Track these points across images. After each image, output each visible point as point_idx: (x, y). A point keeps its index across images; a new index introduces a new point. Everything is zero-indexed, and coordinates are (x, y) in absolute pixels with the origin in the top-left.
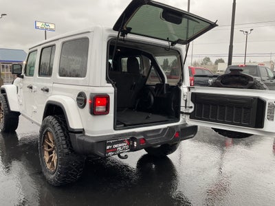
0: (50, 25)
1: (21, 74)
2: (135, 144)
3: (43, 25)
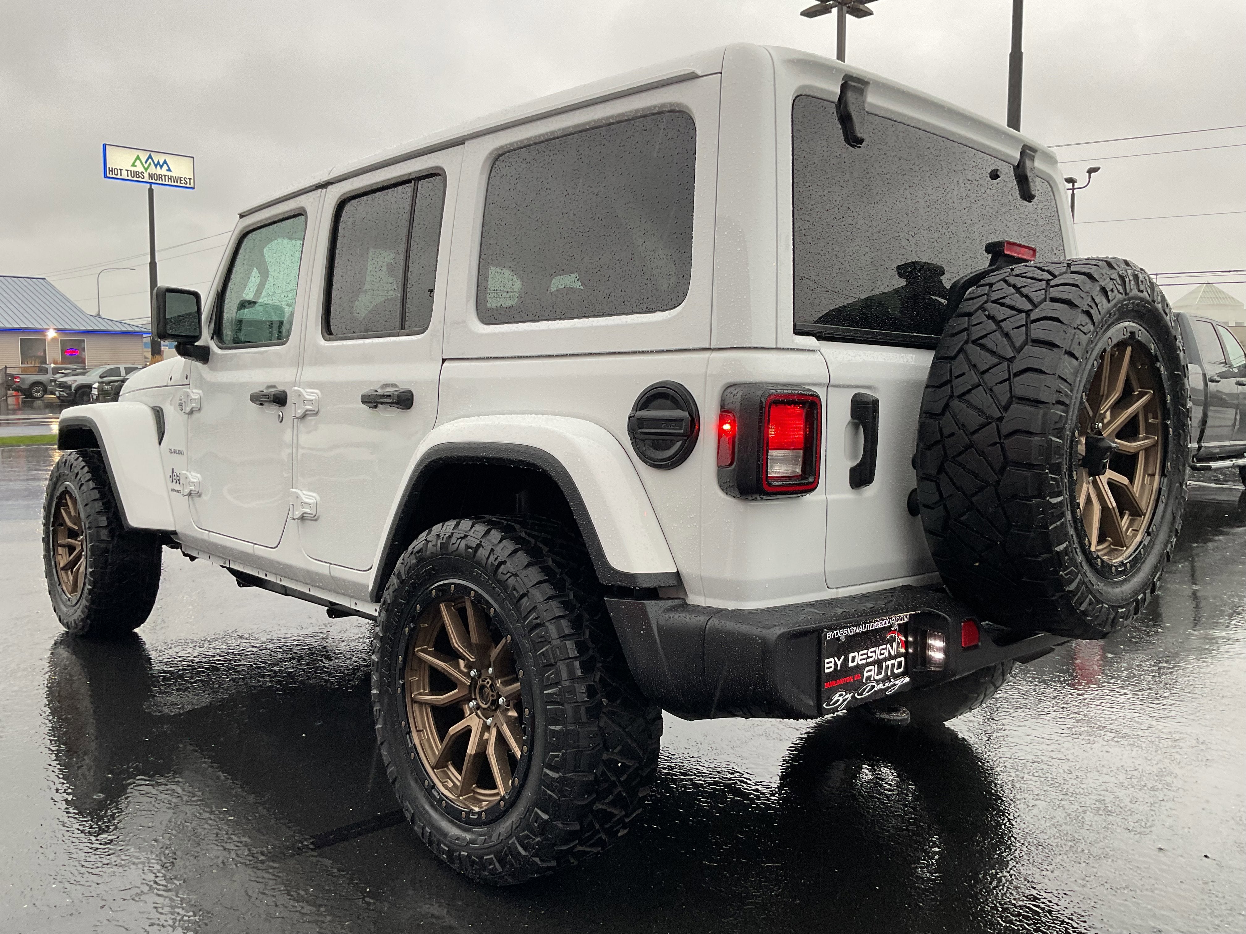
0: (170, 160)
1: (198, 338)
2: (939, 649)
3: (138, 161)
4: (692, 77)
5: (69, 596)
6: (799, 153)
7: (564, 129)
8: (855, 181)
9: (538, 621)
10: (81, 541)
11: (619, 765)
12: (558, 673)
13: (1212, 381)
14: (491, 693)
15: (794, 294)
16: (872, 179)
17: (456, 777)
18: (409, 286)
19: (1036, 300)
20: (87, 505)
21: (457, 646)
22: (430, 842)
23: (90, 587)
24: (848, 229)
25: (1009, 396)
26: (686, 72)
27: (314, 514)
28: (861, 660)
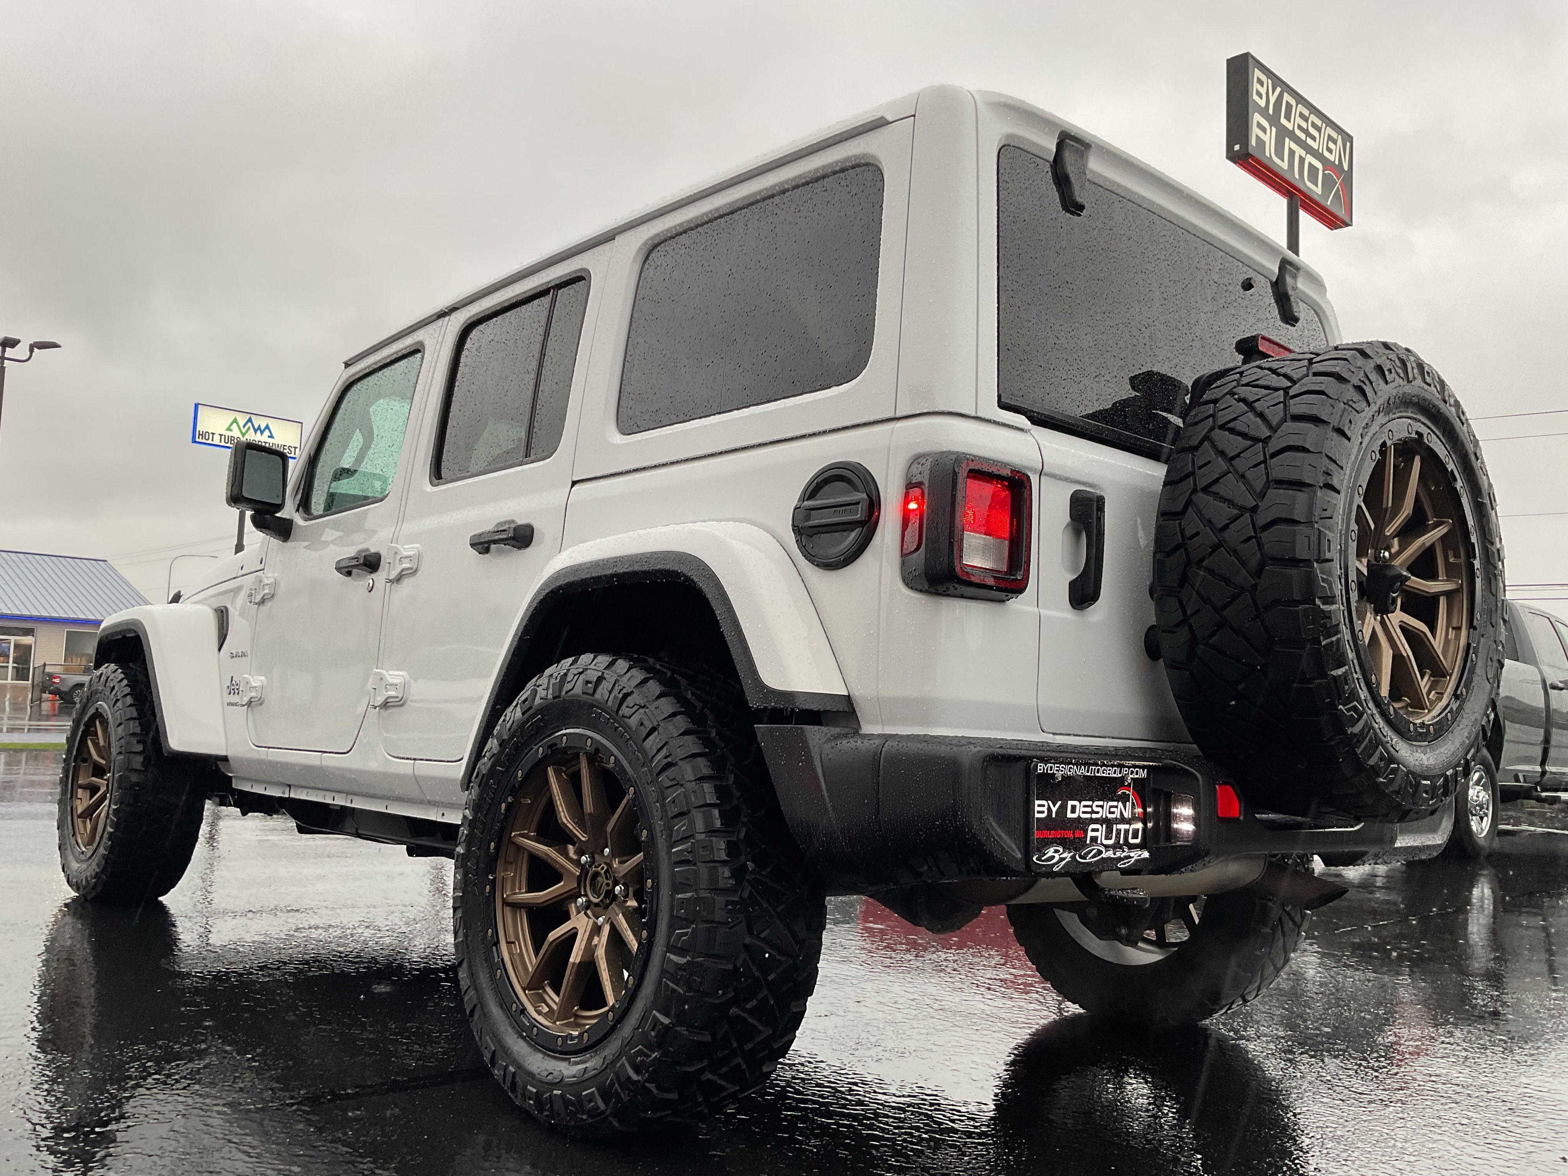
1: (280, 507)
2: (1186, 819)
3: (235, 424)
4: (880, 124)
5: (84, 849)
6: (1006, 206)
7: (730, 204)
8: (1075, 250)
9: (670, 759)
10: (108, 780)
11: (767, 955)
12: (692, 824)
13: (1554, 687)
14: (606, 881)
15: (998, 360)
16: (1095, 253)
17: (553, 998)
18: (538, 407)
19: (1295, 377)
20: (120, 724)
21: (565, 821)
22: (514, 1087)
23: (112, 830)
24: (1066, 302)
25: (1265, 480)
26: (873, 118)
27: (400, 696)
28: (1084, 812)
